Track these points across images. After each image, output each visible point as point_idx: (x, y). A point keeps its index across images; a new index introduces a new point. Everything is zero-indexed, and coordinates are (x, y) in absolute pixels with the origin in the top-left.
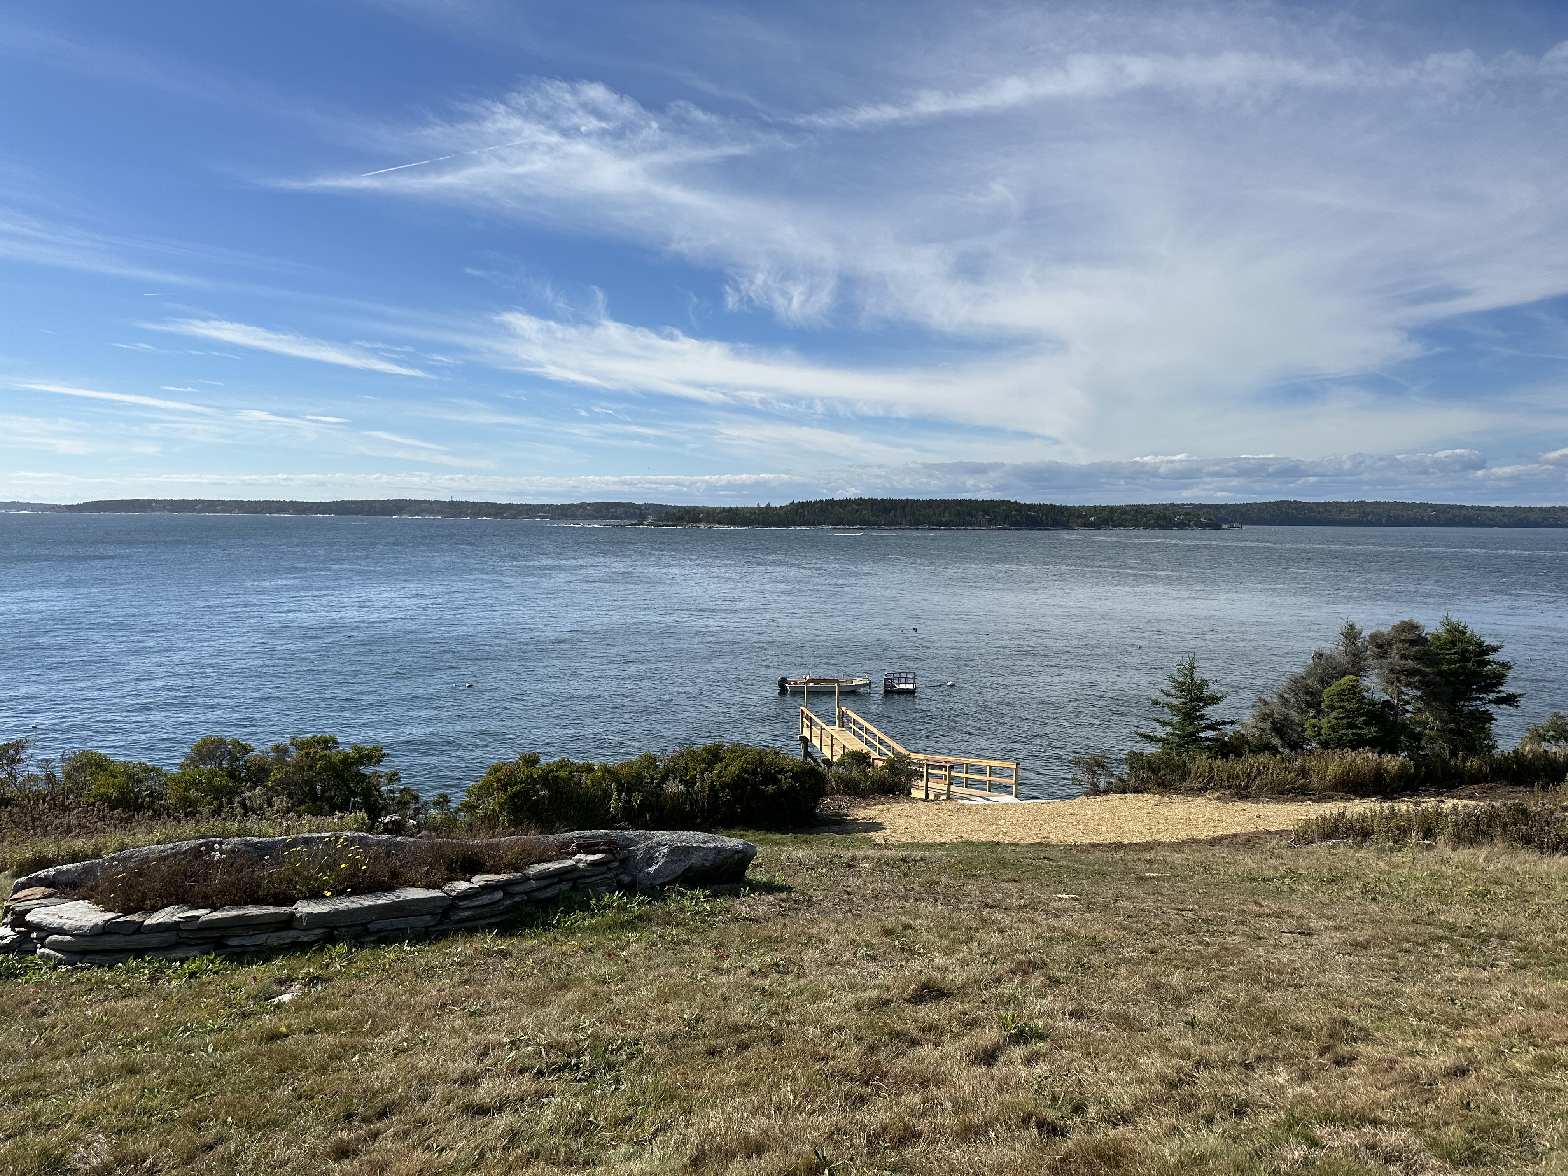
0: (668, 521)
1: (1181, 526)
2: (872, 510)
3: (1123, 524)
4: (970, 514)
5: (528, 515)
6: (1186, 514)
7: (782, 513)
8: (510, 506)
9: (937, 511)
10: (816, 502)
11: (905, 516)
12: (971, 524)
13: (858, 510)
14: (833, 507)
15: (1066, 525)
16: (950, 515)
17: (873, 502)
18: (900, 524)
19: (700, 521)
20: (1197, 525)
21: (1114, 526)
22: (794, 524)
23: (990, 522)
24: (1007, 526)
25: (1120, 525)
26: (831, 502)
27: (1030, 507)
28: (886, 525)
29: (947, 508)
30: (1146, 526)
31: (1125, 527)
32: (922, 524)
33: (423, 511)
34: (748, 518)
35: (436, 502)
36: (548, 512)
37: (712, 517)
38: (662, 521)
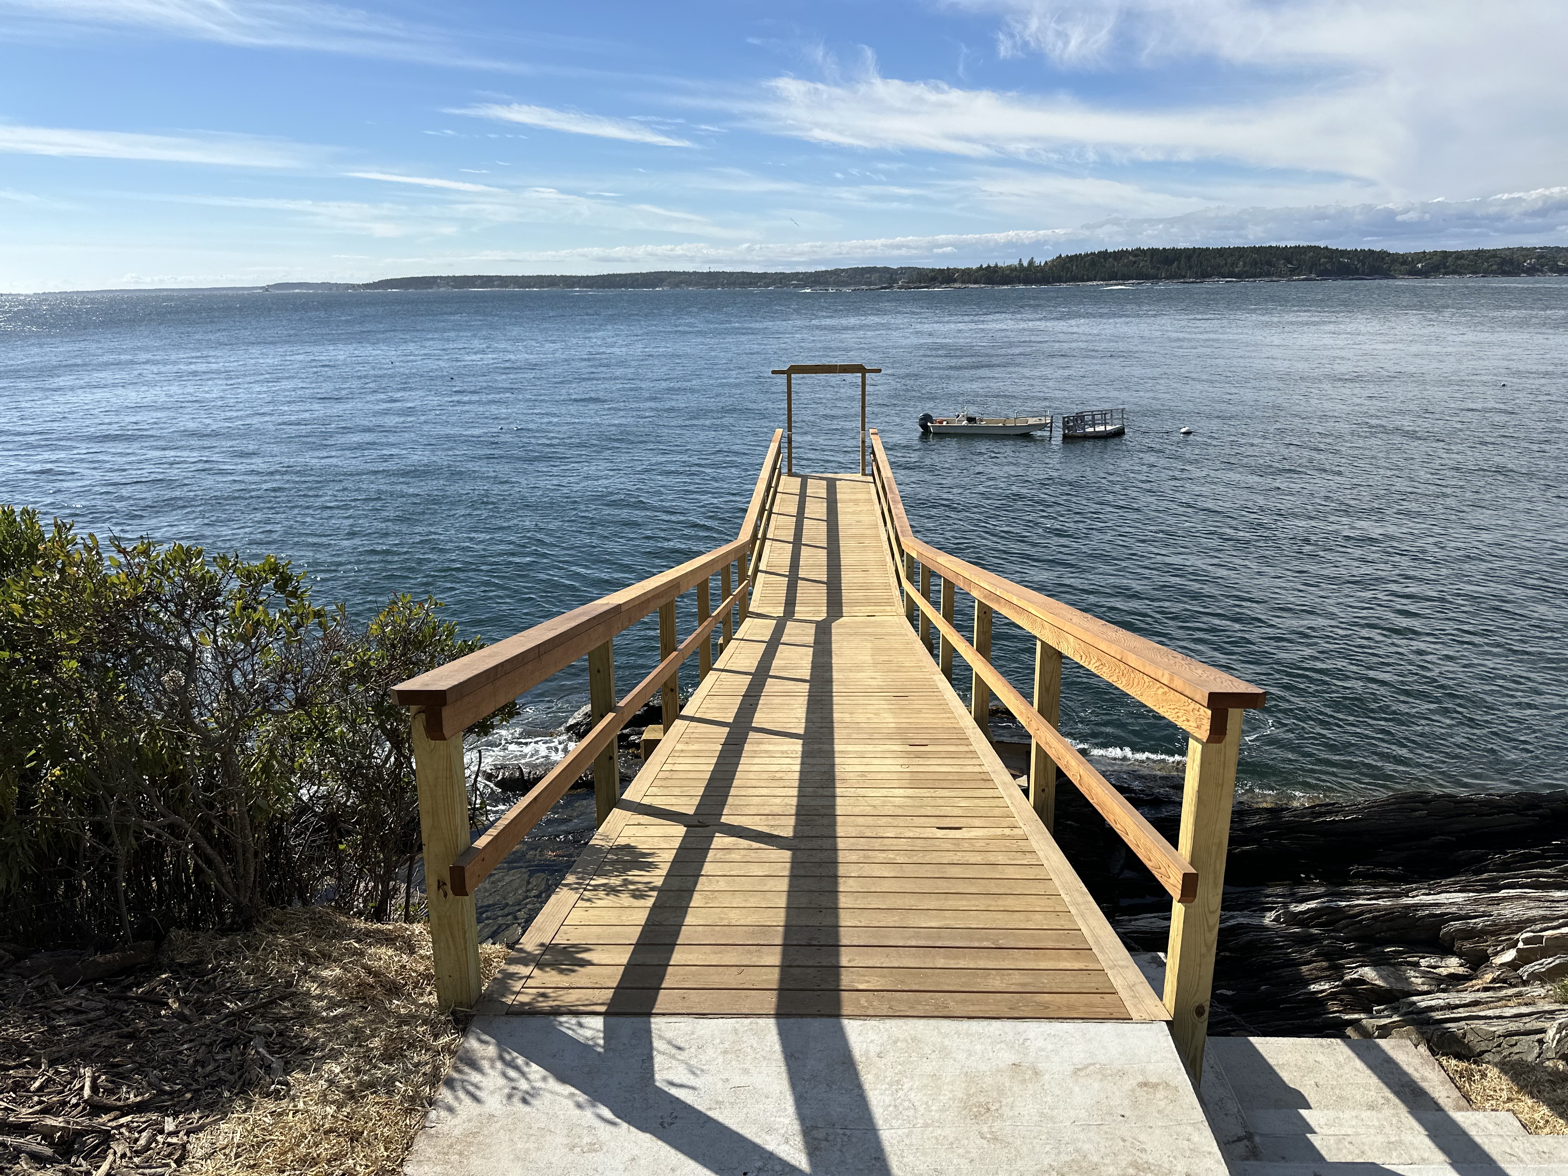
0: (920, 283)
1: (1531, 271)
2: (1151, 261)
3: (1457, 271)
4: (1269, 263)
6: (1541, 257)
7: (1047, 269)
8: (765, 275)
9: (1229, 261)
10: (1087, 255)
11: (1191, 268)
12: (1268, 274)
13: (1135, 262)
14: (1106, 259)
15: (1387, 274)
16: (1244, 266)
17: (1153, 252)
18: (1184, 277)
20: (1552, 270)
21: (1445, 274)
22: (1060, 280)
23: (1293, 272)
24: (1313, 276)
25: (1454, 272)
26: (1104, 255)
27: (1343, 253)
28: (1167, 278)
29: (1241, 257)
30: (1486, 273)
31: (1460, 274)
32: (1210, 277)
33: (681, 282)
34: (1008, 275)
35: (695, 273)
36: (801, 280)
37: (968, 276)
38: (913, 282)
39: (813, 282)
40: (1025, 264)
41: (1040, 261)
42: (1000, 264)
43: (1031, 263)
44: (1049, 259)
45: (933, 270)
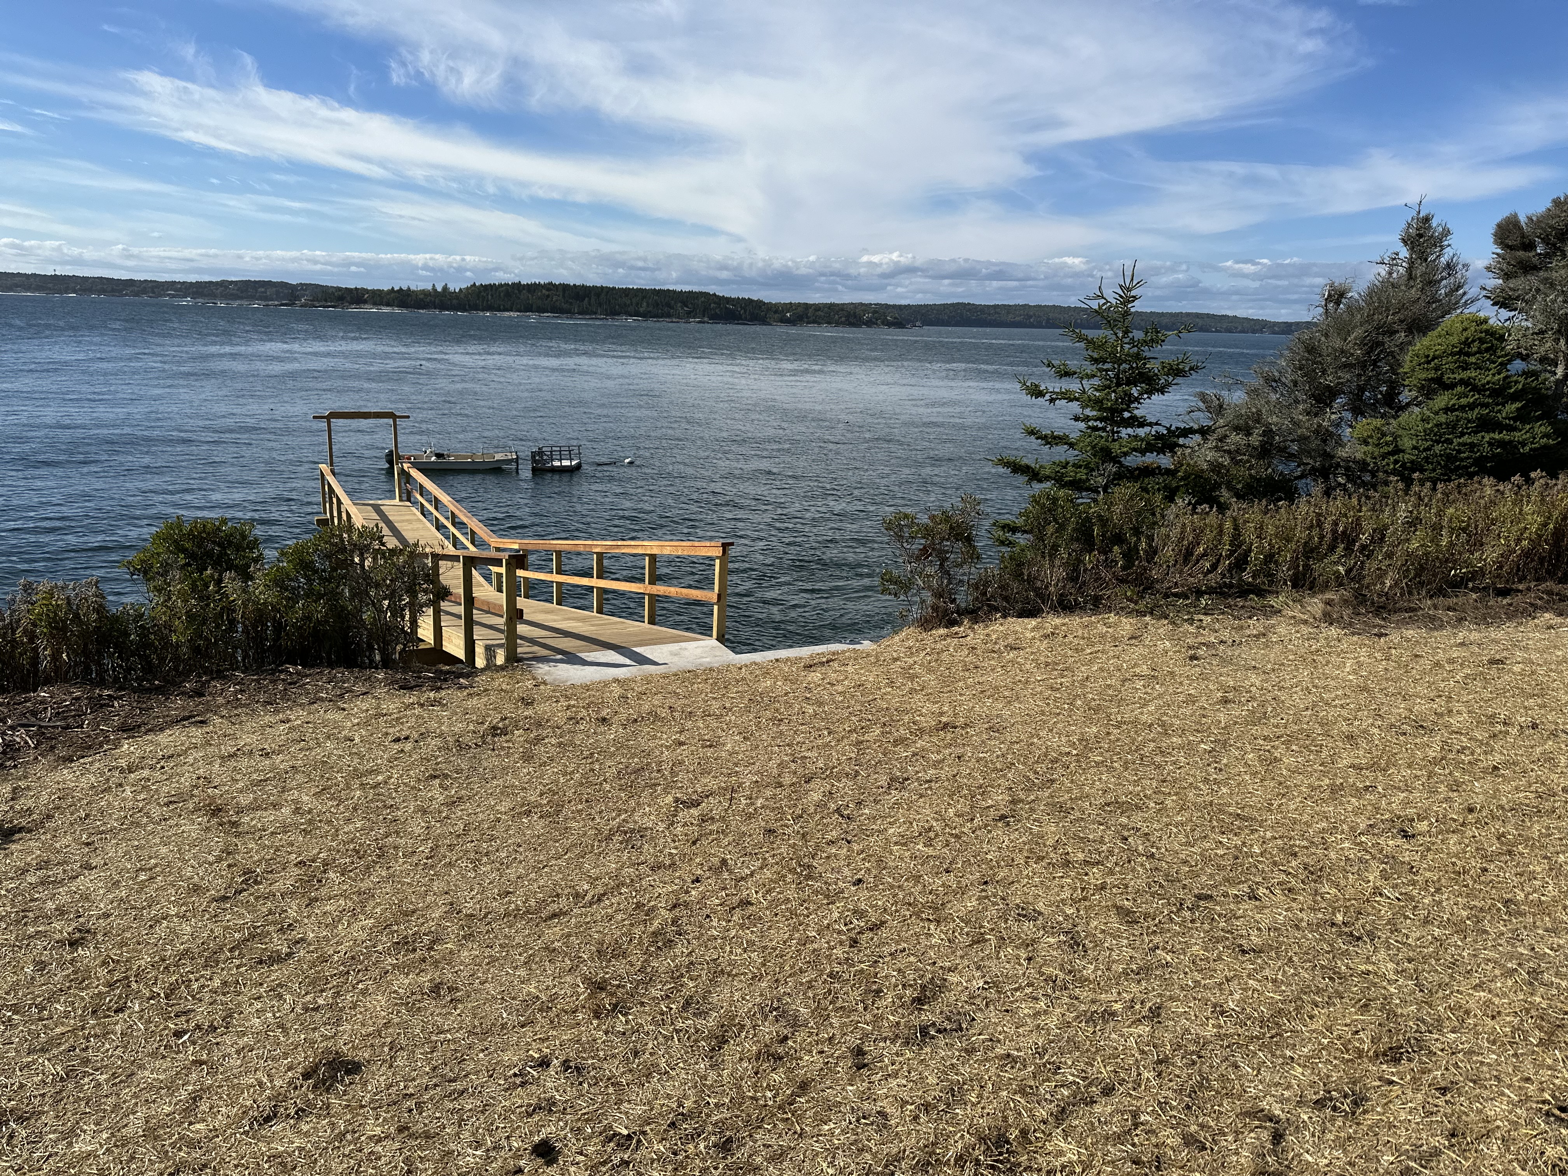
0: (326, 301)
1: (869, 323)
2: (564, 296)
3: (816, 321)
4: (669, 305)
5: (153, 292)
6: (875, 312)
7: (462, 296)
8: (131, 282)
9: (634, 301)
10: (501, 285)
11: (600, 305)
12: (669, 316)
13: (548, 296)
14: (520, 292)
15: (763, 321)
16: (648, 306)
17: (565, 287)
18: (595, 313)
19: (365, 302)
20: (883, 323)
21: (808, 323)
22: (477, 309)
23: (689, 314)
24: (706, 319)
25: (814, 322)
26: (518, 286)
27: (728, 300)
28: (579, 313)
29: (644, 297)
30: (838, 324)
31: (819, 323)
32: (618, 314)
33: (17, 286)
34: (422, 300)
35: (34, 275)
36: (180, 290)
37: (378, 297)
38: (317, 300)
39: (194, 293)
40: (439, 289)
41: (455, 286)
42: (413, 288)
43: (445, 288)
44: (464, 286)
45: (339, 289)
